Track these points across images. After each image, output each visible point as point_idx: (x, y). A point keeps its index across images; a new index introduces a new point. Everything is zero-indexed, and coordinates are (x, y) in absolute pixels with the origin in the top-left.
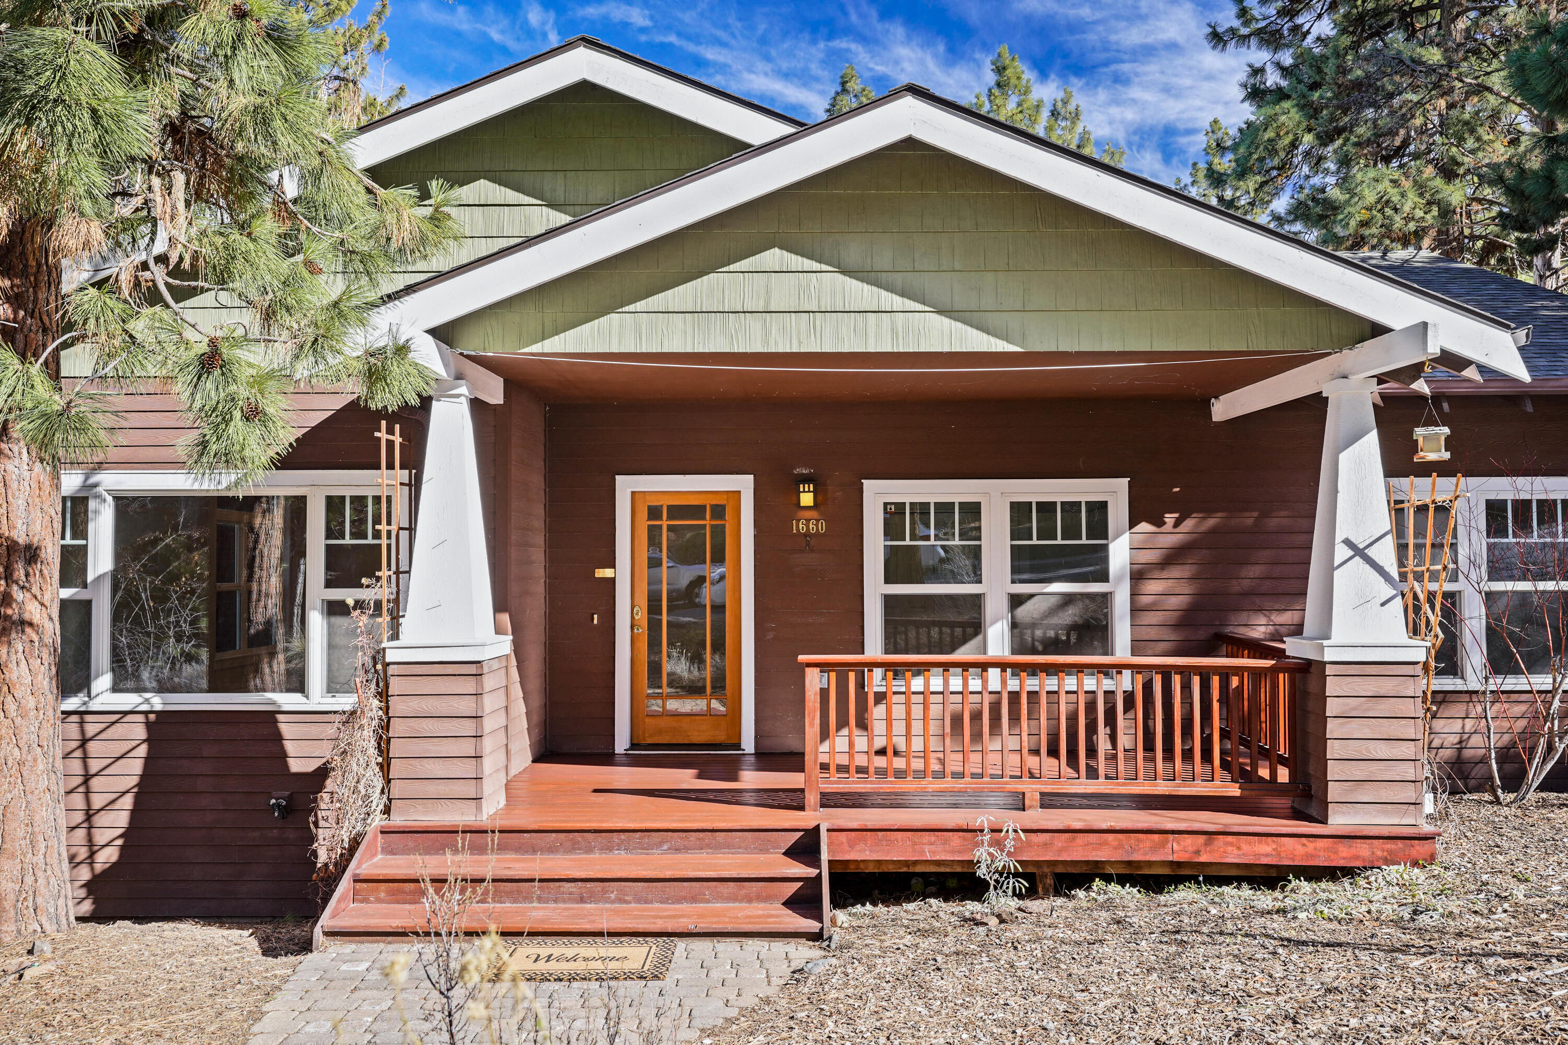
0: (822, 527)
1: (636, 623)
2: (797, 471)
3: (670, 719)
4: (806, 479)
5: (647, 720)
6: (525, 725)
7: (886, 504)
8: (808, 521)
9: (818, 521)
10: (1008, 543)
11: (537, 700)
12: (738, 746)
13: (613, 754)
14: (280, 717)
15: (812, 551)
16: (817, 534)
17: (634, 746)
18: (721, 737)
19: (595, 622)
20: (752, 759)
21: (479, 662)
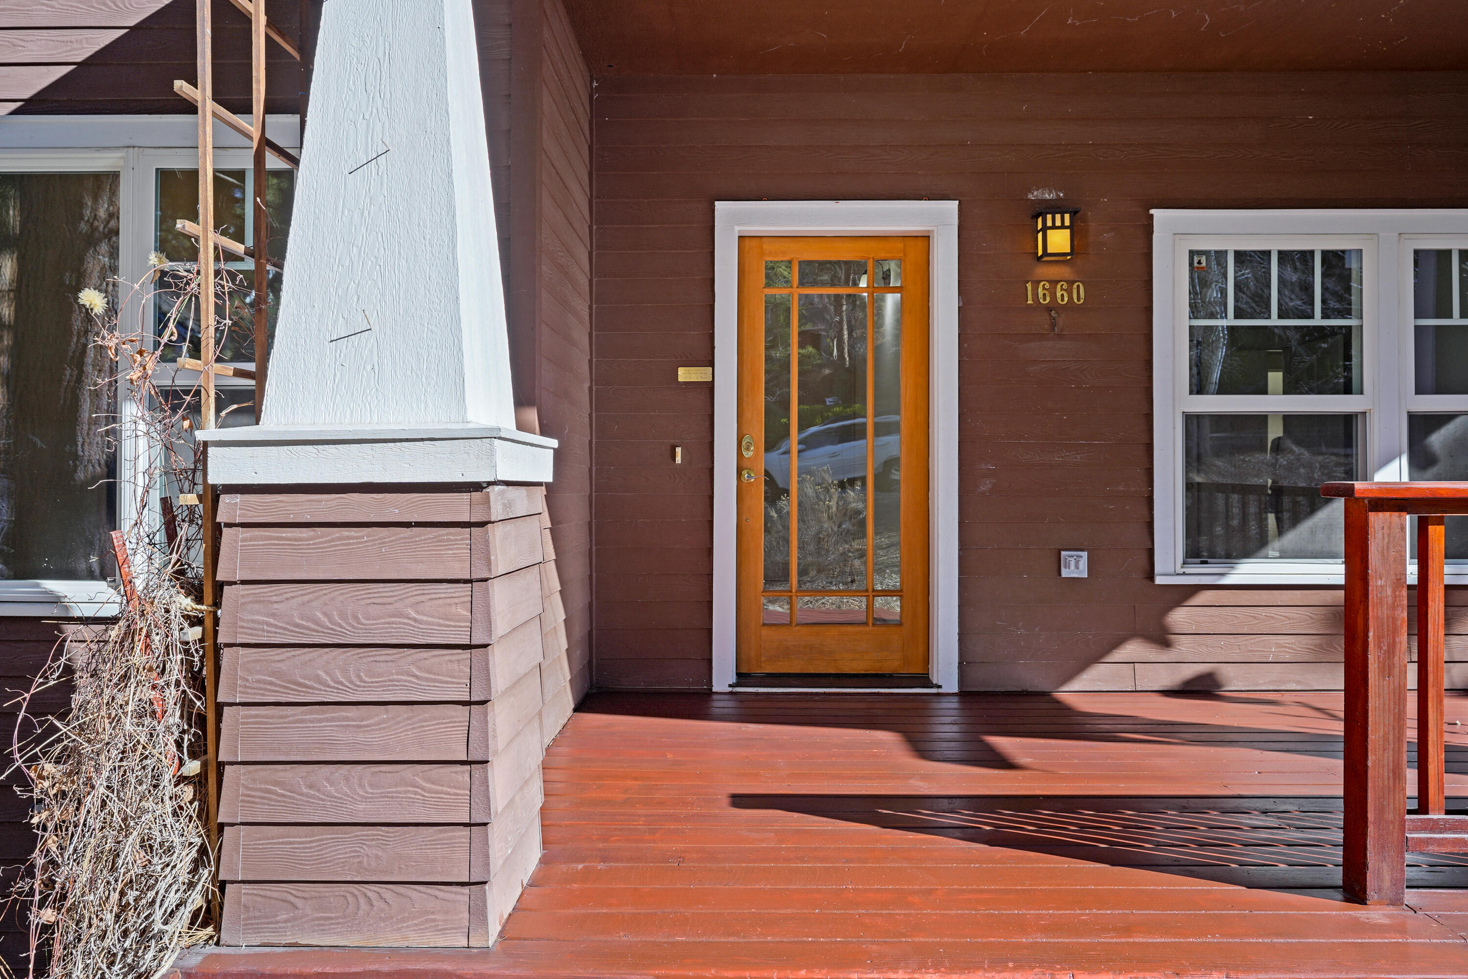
0: (1080, 293)
1: (745, 464)
2: (1035, 195)
3: (805, 630)
4: (1055, 208)
5: (765, 632)
6: (564, 644)
7: (1192, 253)
8: (1054, 283)
9: (1071, 283)
10: (1410, 322)
11: (580, 598)
12: (924, 680)
13: (709, 693)
14: (70, 629)
15: (1061, 337)
16: (1070, 307)
17: (743, 678)
18: (891, 664)
19: (679, 460)
20: (953, 704)
21: (476, 487)
